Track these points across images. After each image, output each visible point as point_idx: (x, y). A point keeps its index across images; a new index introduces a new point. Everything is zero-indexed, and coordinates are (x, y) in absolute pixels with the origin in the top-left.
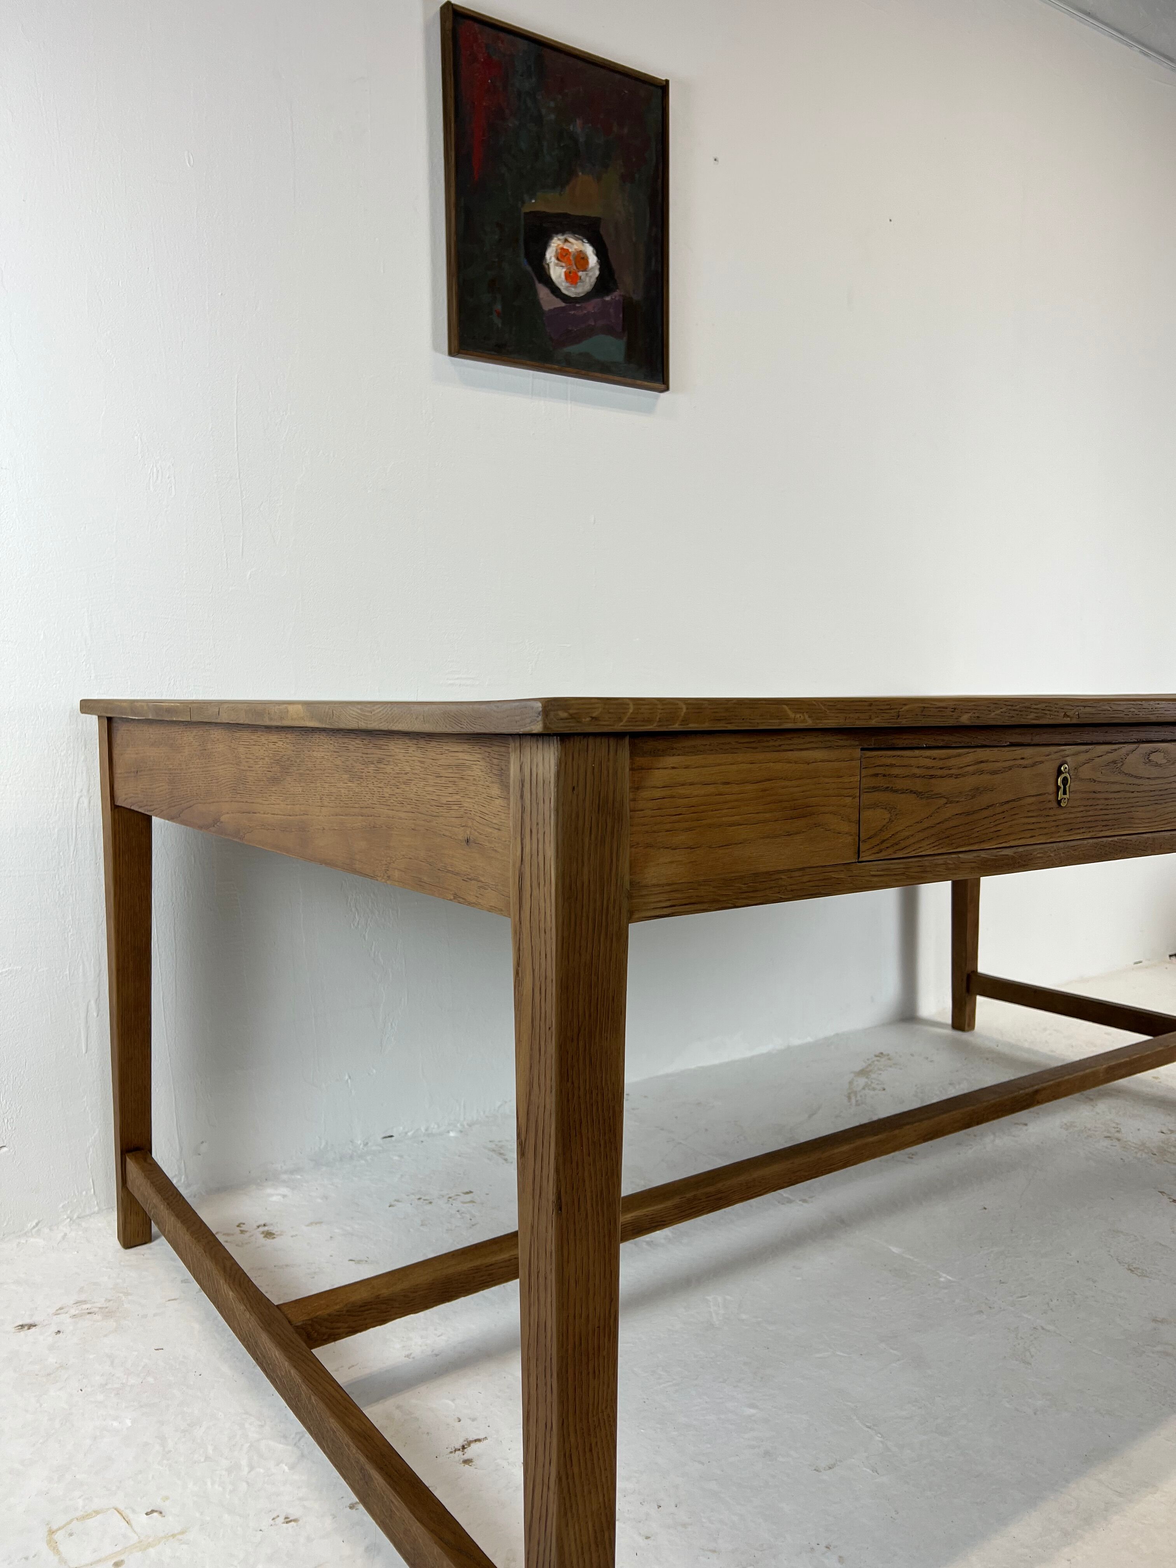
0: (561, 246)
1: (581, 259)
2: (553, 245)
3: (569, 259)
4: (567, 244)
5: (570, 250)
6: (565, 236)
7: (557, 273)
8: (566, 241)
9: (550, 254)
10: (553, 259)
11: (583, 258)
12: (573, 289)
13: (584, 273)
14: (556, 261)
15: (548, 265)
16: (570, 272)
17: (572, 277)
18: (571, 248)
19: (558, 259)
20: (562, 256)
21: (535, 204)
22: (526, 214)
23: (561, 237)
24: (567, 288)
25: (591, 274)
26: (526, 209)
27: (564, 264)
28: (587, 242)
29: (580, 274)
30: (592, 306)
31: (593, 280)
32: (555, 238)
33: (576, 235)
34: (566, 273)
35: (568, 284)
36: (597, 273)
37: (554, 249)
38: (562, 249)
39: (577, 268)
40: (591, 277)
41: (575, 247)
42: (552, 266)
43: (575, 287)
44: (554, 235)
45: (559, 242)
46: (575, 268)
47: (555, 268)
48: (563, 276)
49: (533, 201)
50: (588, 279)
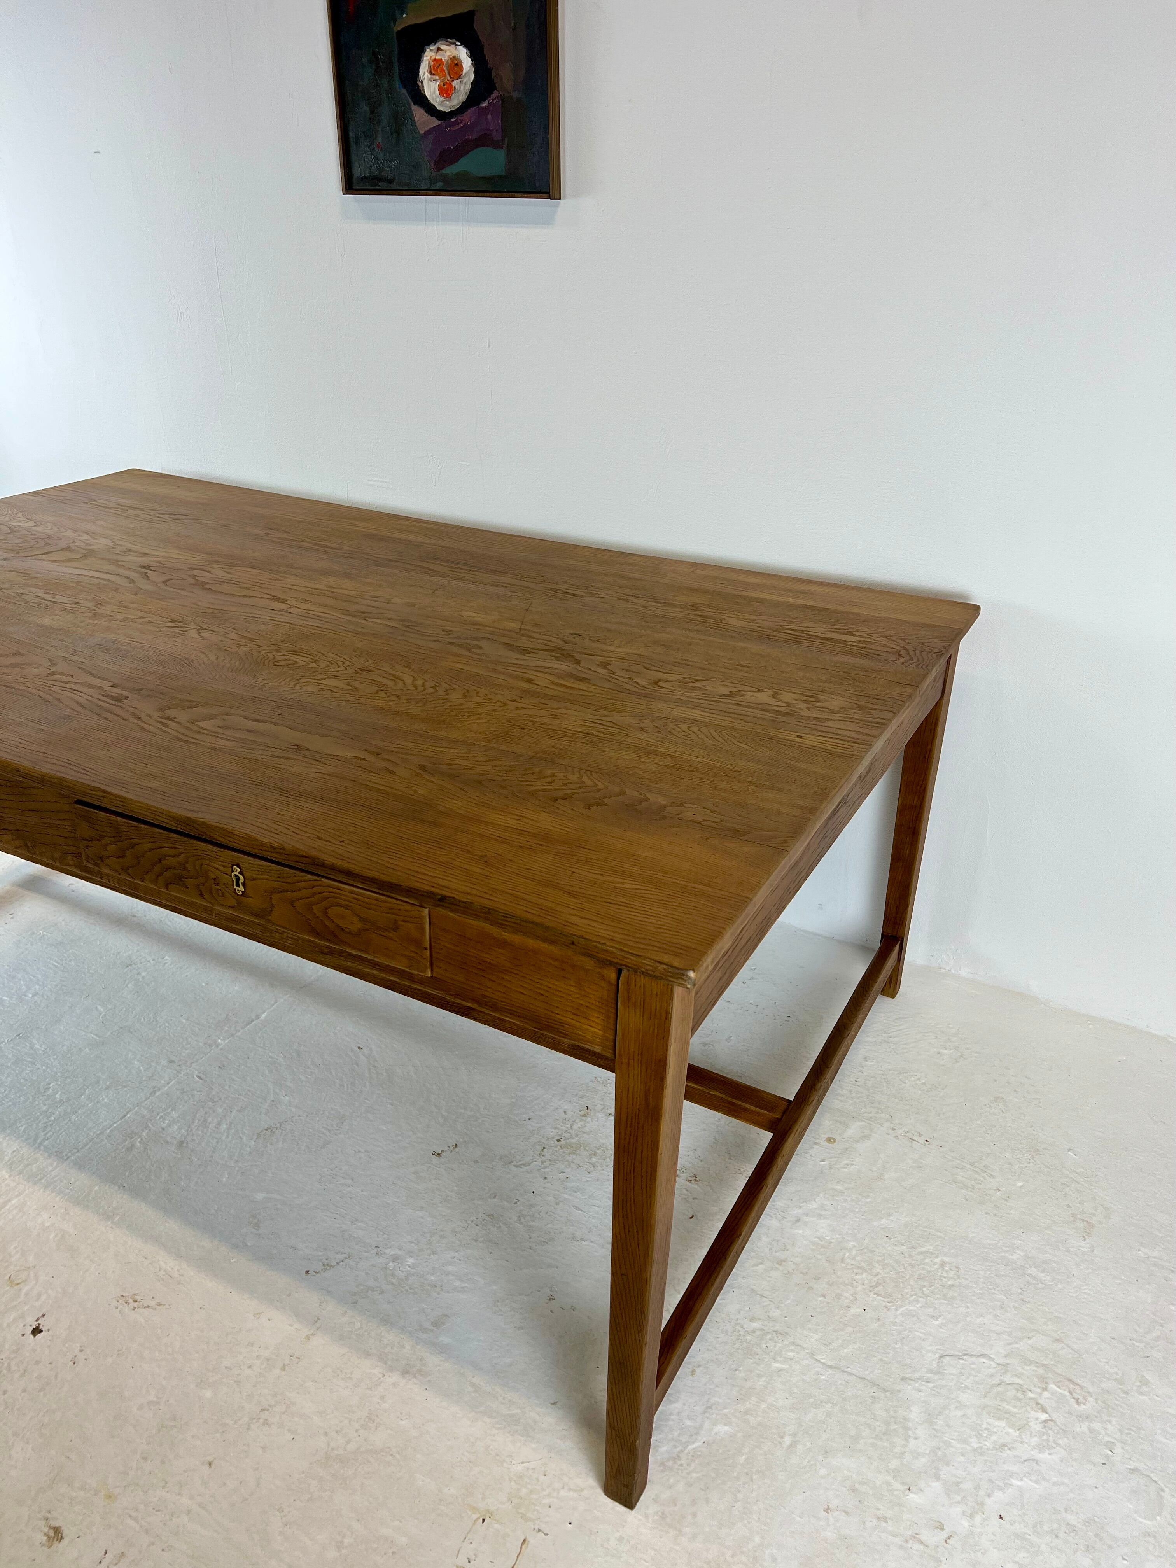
0: (433, 58)
1: (455, 65)
2: (425, 58)
3: (443, 70)
4: (440, 52)
5: (443, 60)
6: (438, 44)
7: (431, 89)
8: (439, 49)
9: (424, 71)
10: (427, 75)
11: (457, 64)
12: (448, 103)
13: (459, 81)
14: (430, 76)
15: (422, 82)
16: (444, 85)
17: (446, 91)
18: (444, 56)
19: (431, 73)
20: (436, 67)
21: (407, 19)
22: (399, 32)
23: (433, 47)
24: (441, 103)
25: (465, 80)
26: (399, 26)
27: (437, 78)
28: (459, 44)
29: (454, 83)
30: (468, 117)
31: (469, 86)
32: (428, 50)
33: (449, 40)
34: (440, 89)
35: (443, 99)
36: (472, 76)
37: (427, 62)
38: (435, 60)
39: (451, 77)
40: (465, 84)
41: (448, 53)
42: (425, 83)
43: (449, 101)
44: (426, 47)
45: (432, 54)
46: (449, 78)
47: (428, 83)
48: (437, 92)
49: (405, 16)
50: (462, 87)
